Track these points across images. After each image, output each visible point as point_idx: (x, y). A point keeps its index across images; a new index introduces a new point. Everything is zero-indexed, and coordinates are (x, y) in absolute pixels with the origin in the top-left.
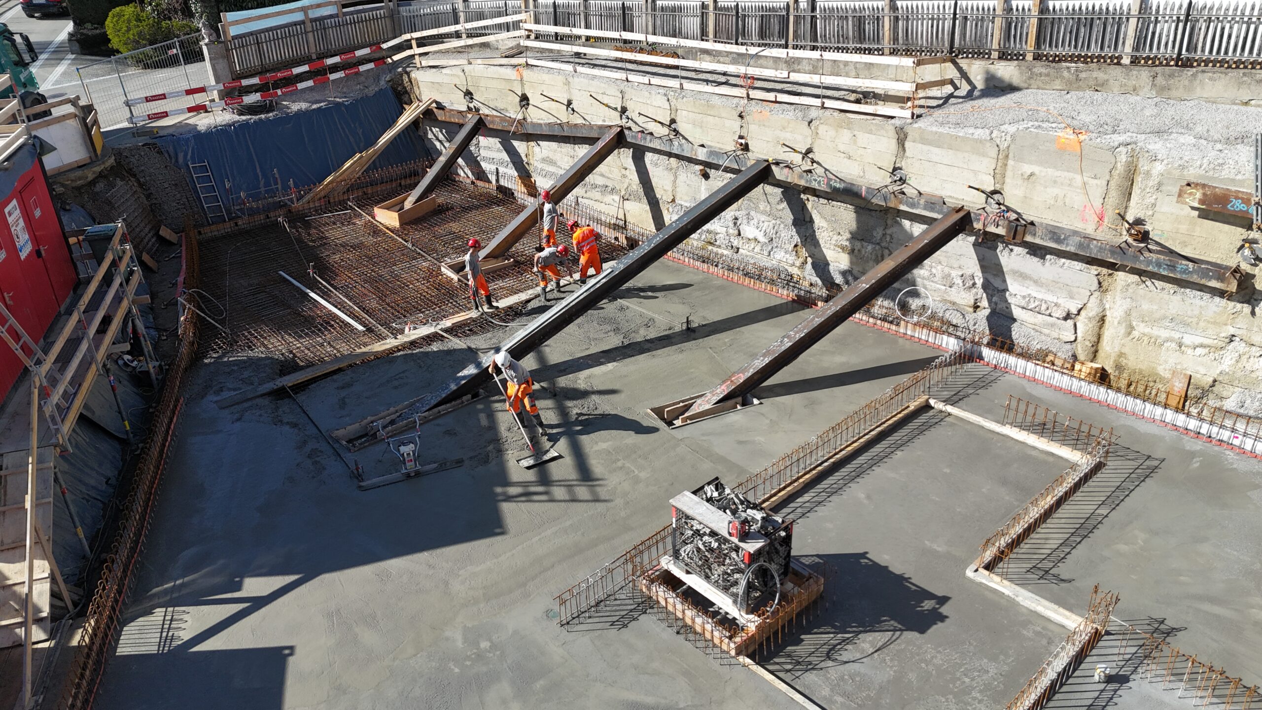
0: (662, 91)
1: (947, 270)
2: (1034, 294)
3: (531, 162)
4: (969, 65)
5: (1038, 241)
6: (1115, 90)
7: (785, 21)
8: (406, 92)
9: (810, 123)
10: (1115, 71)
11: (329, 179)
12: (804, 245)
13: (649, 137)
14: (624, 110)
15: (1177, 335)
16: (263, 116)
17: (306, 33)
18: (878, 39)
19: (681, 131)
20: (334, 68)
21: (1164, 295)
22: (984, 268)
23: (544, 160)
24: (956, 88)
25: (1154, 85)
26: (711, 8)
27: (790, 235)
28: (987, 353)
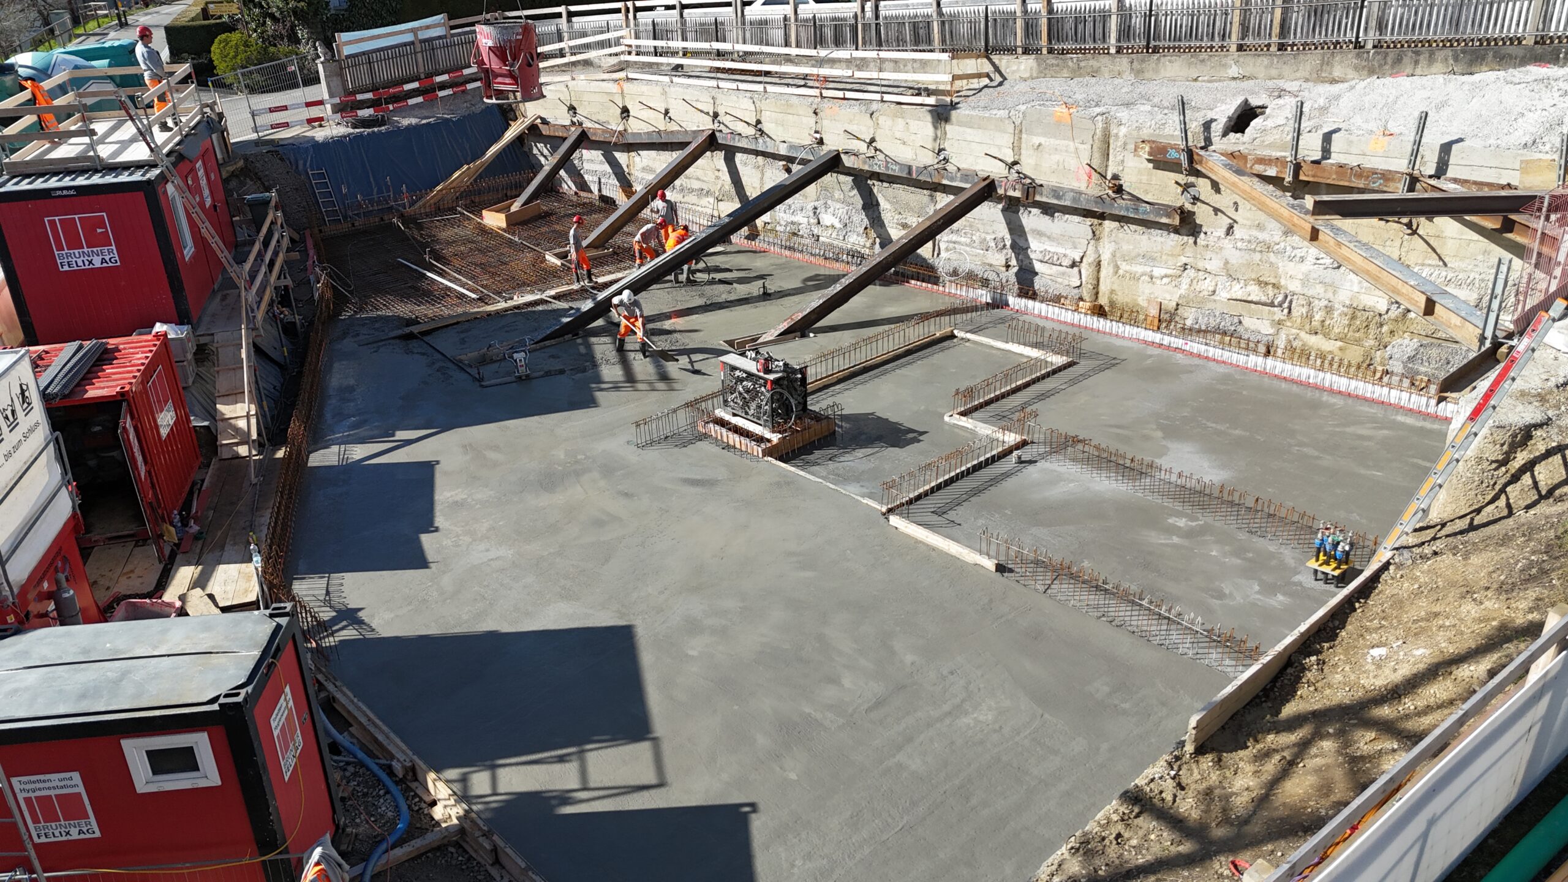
0: (748, 95)
1: (983, 235)
2: (1049, 248)
3: (632, 172)
4: (1000, 60)
5: (1044, 199)
6: (1106, 75)
7: (854, 29)
8: (512, 110)
9: (872, 114)
10: (1105, 59)
11: (439, 188)
12: (872, 227)
13: (737, 137)
14: (716, 115)
15: (1148, 269)
16: (376, 129)
17: (415, 53)
18: (930, 41)
19: (765, 130)
20: (443, 86)
21: (1136, 236)
22: (1011, 231)
23: (644, 169)
24: (991, 80)
25: (1132, 69)
26: (793, 20)
27: (861, 219)
28: (1012, 300)
